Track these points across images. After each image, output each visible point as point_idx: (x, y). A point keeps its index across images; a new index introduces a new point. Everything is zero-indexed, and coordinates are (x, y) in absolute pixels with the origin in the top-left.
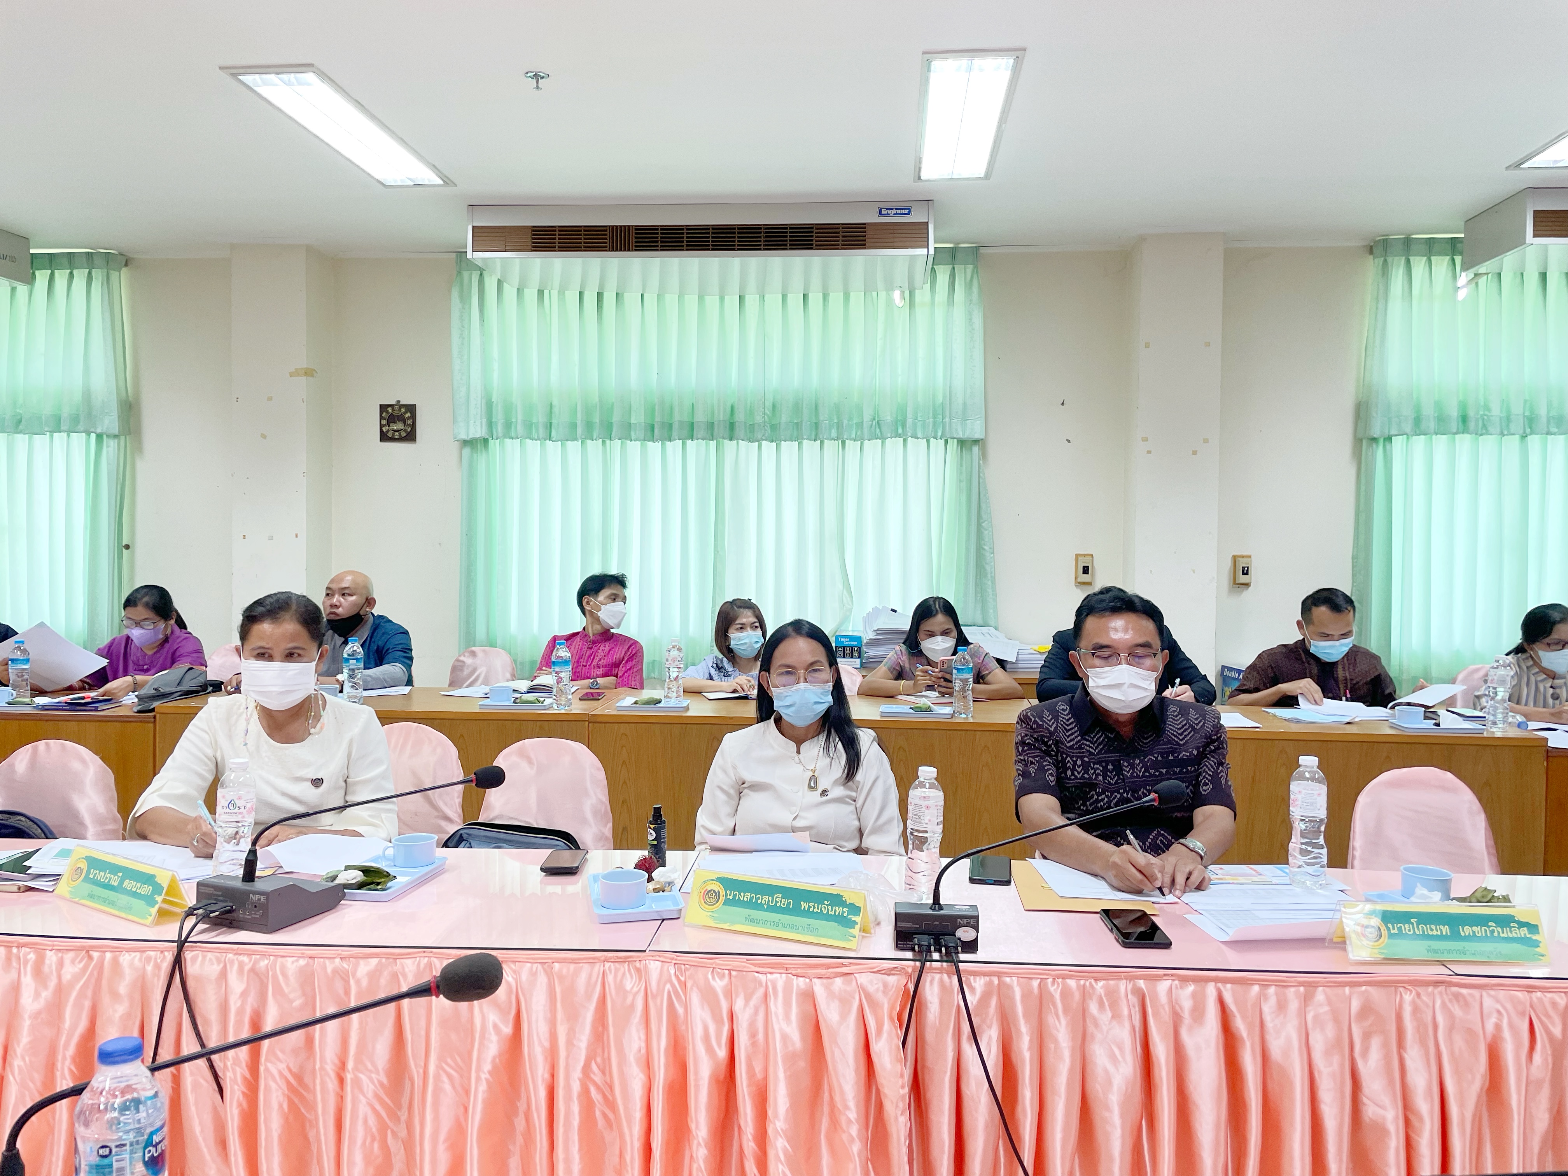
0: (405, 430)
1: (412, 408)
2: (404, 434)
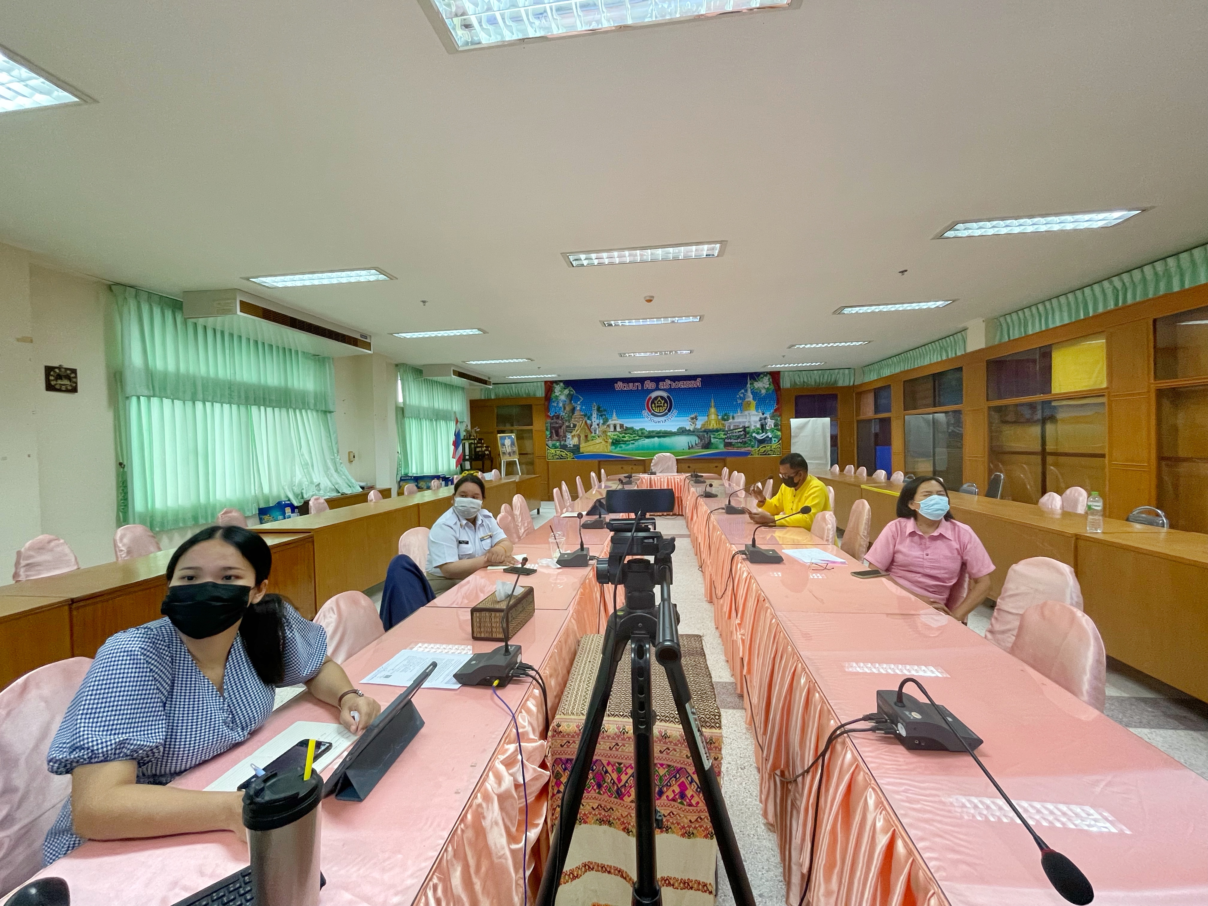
0: (71, 385)
1: (74, 371)
2: (69, 388)
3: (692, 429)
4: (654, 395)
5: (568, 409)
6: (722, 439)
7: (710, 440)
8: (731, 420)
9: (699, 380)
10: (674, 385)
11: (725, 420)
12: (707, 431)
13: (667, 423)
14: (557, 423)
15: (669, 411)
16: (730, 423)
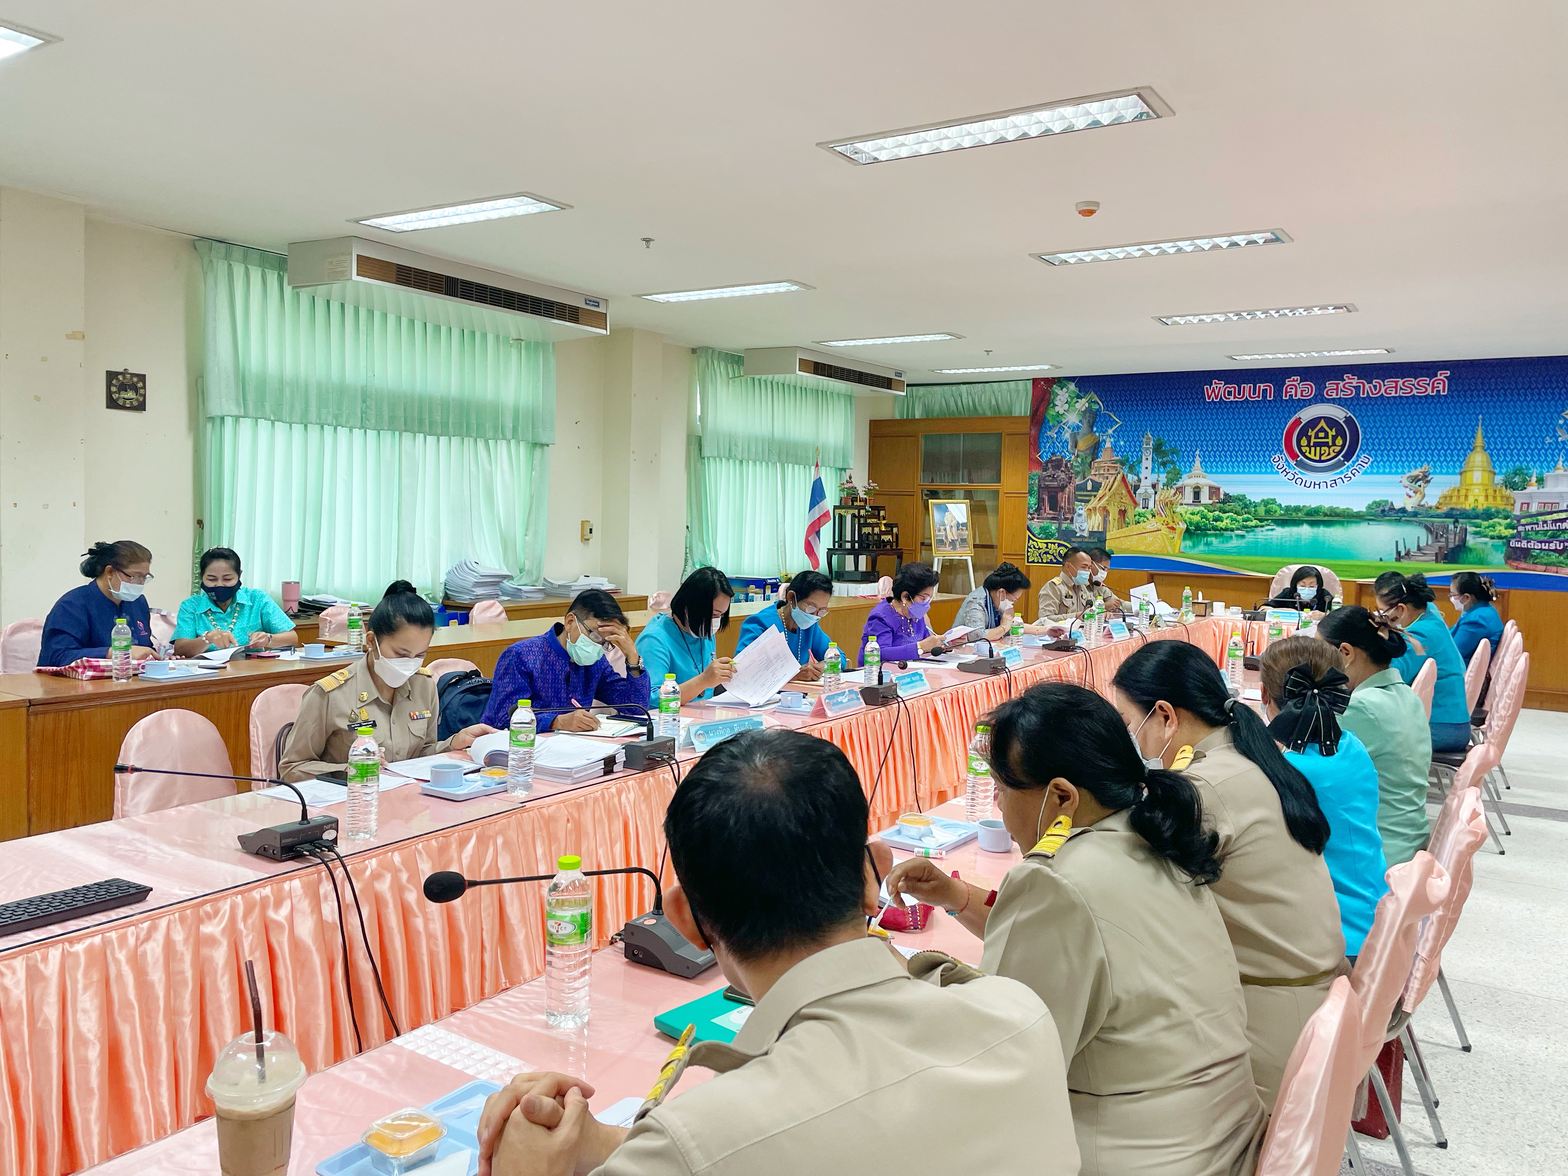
0: (137, 400)
1: (142, 378)
2: (135, 403)
3: (1409, 509)
4: (1307, 414)
5: (1082, 445)
6: (1500, 537)
7: (1464, 541)
8: (1532, 489)
9: (1443, 375)
10: (1368, 389)
11: (1513, 486)
12: (1454, 515)
13: (1340, 488)
14: (1054, 478)
15: (1347, 457)
16: (1530, 495)
